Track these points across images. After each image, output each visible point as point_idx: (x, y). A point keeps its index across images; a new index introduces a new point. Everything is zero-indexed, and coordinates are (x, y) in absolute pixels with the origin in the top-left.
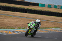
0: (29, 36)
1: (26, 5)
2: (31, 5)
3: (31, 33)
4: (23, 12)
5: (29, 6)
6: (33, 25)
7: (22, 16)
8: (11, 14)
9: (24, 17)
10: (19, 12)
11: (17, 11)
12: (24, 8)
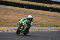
0: (22, 34)
1: (48, 4)
2: (53, 3)
3: (23, 30)
4: (46, 10)
5: (51, 4)
6: (24, 22)
7: (44, 14)
8: (34, 12)
9: (46, 15)
10: (42, 10)
11: (39, 10)
12: (47, 6)
